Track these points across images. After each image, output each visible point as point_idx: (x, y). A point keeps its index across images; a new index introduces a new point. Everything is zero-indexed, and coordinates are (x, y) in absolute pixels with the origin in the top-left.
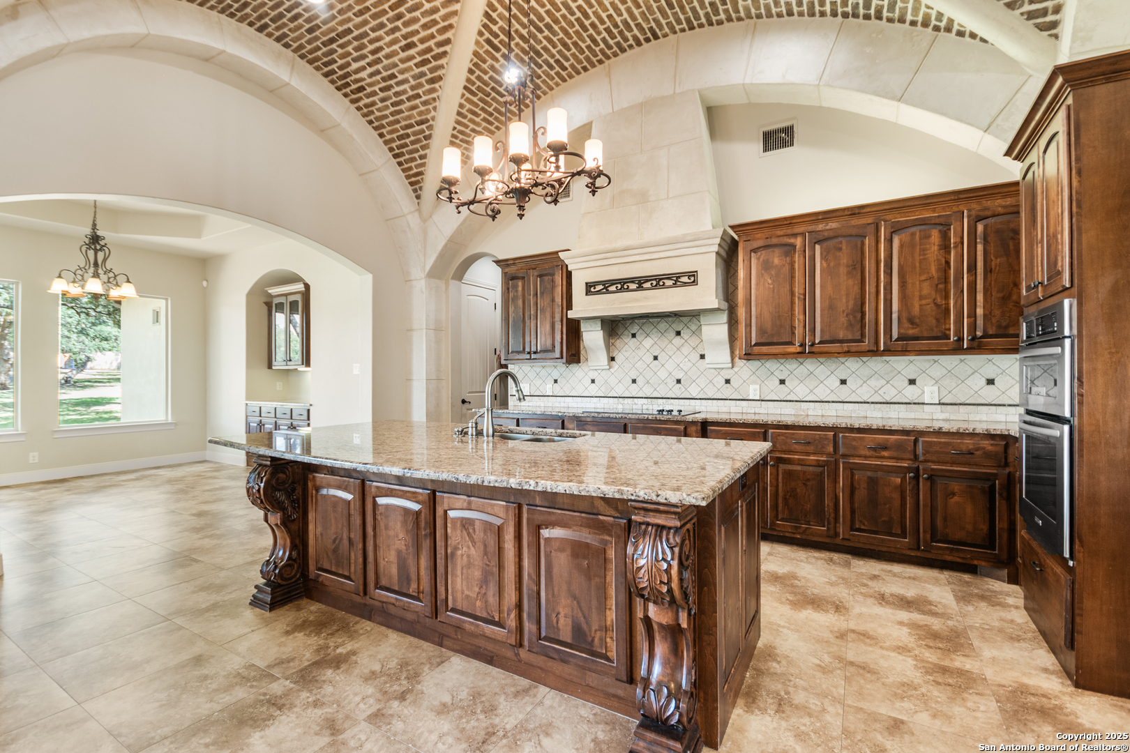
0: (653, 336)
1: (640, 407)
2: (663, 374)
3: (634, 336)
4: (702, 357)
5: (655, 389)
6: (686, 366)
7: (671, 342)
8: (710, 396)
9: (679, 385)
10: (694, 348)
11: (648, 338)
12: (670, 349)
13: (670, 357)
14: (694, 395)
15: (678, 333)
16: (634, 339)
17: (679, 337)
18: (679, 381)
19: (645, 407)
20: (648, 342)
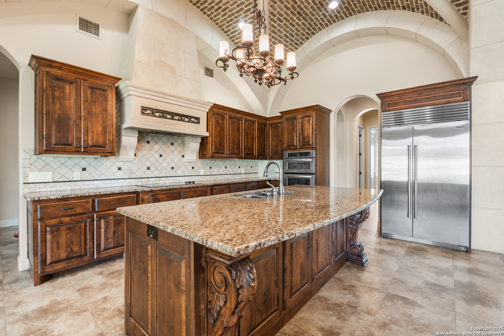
0: (159, 144)
1: (152, 183)
2: (165, 164)
3: (148, 142)
4: (183, 156)
5: (161, 173)
6: (176, 160)
7: (169, 148)
8: (186, 175)
9: (173, 170)
10: (180, 152)
11: (157, 145)
12: (168, 152)
13: (169, 156)
14: (180, 175)
15: (172, 144)
16: (148, 145)
17: (173, 146)
18: (173, 168)
19: (155, 183)
20: (157, 147)
